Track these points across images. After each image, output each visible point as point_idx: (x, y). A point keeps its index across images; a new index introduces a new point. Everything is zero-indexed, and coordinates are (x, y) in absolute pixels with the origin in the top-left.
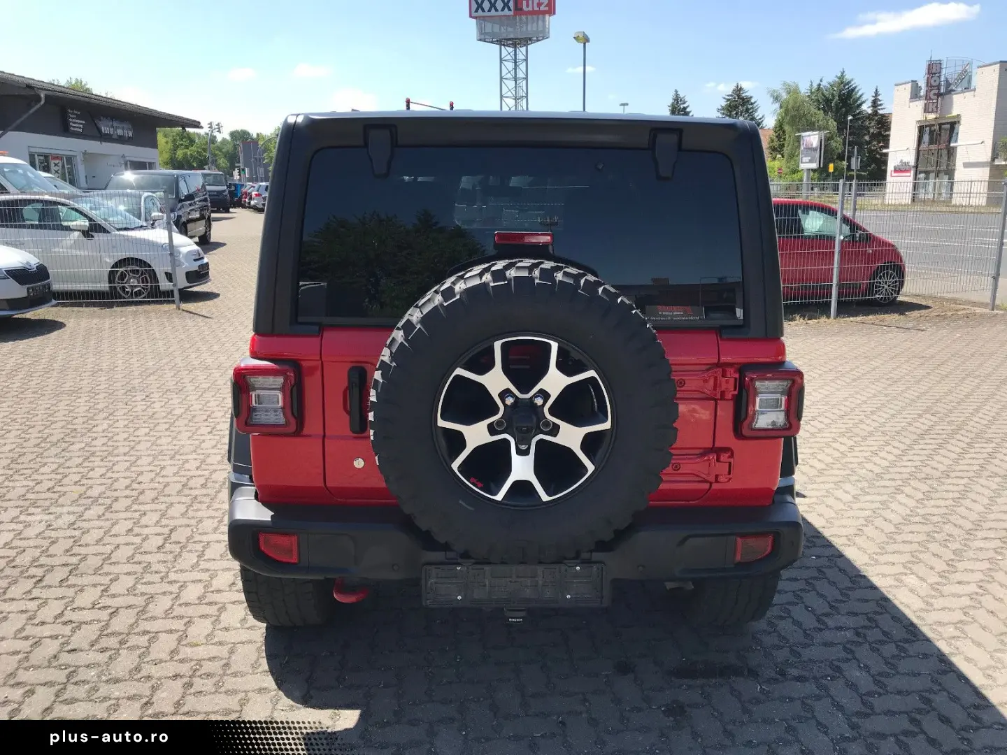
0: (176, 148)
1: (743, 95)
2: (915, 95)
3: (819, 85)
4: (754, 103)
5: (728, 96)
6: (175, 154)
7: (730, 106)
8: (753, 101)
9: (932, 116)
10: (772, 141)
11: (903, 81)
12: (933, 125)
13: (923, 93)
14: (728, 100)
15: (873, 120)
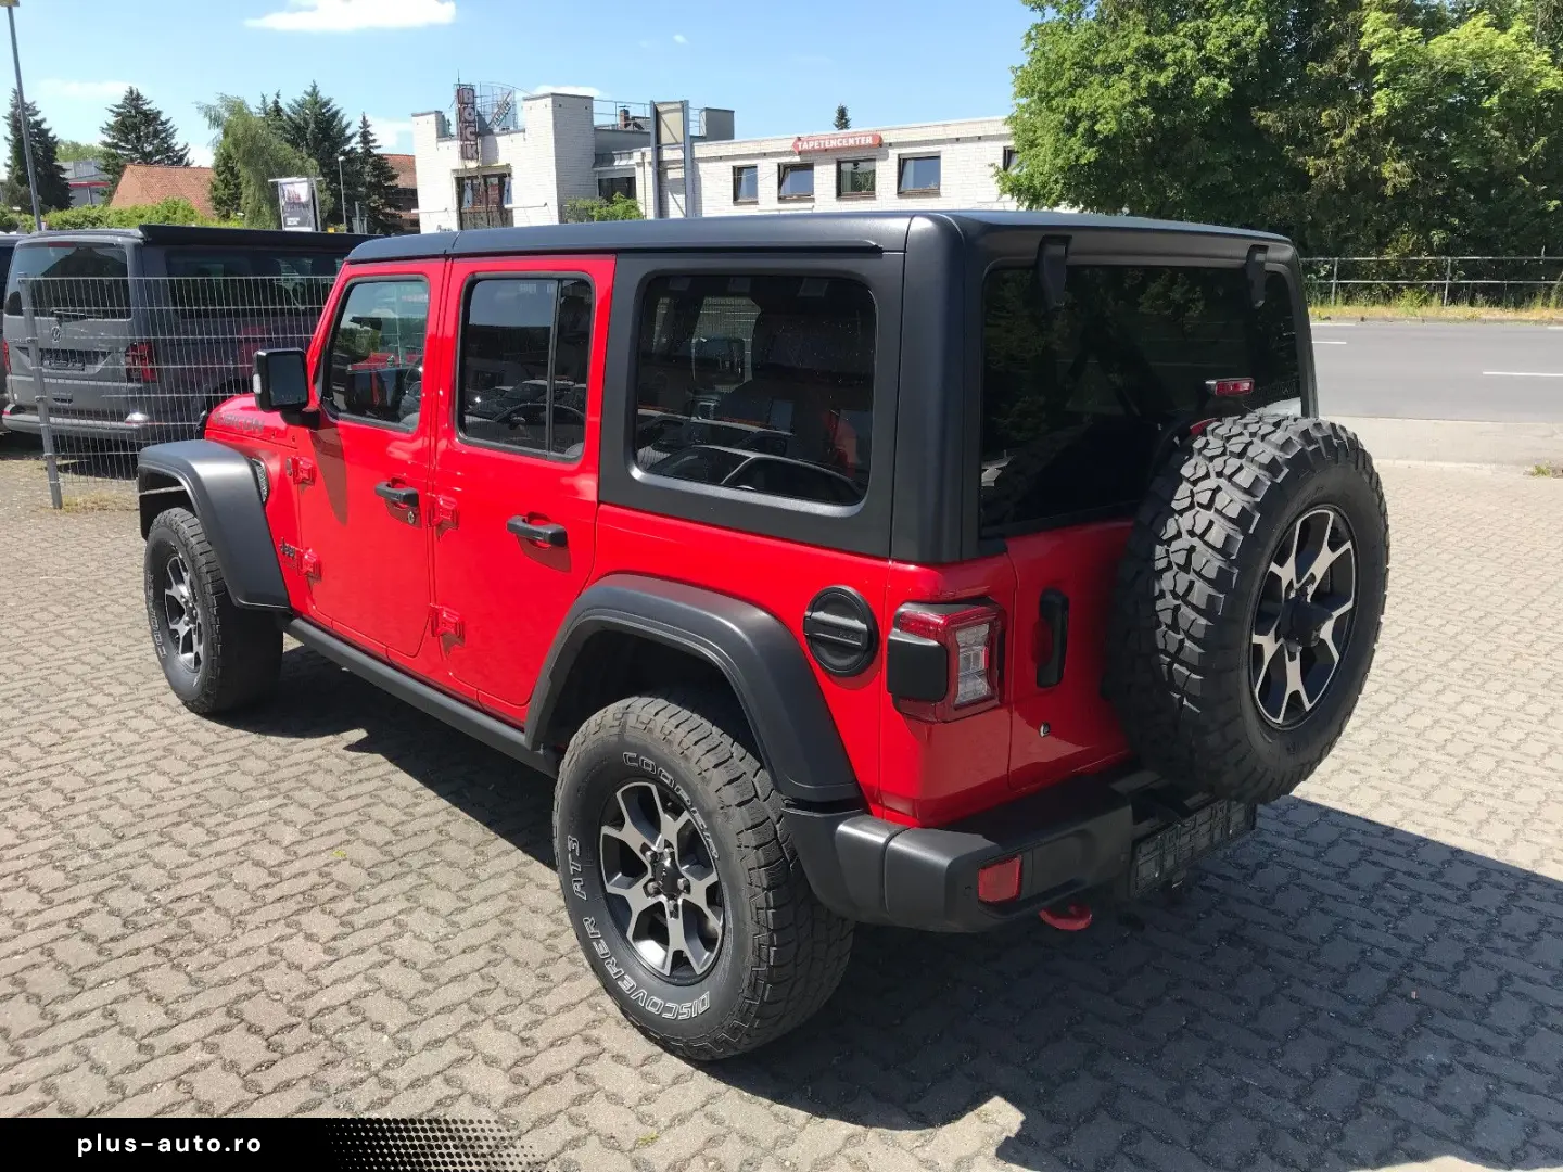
1: (145, 107)
2: (443, 132)
3: (276, 103)
4: (166, 123)
5: (117, 107)
7: (123, 123)
8: (163, 118)
9: (472, 165)
10: (216, 188)
11: (424, 111)
12: (476, 177)
13: (453, 129)
14: (119, 114)
15: (367, 163)
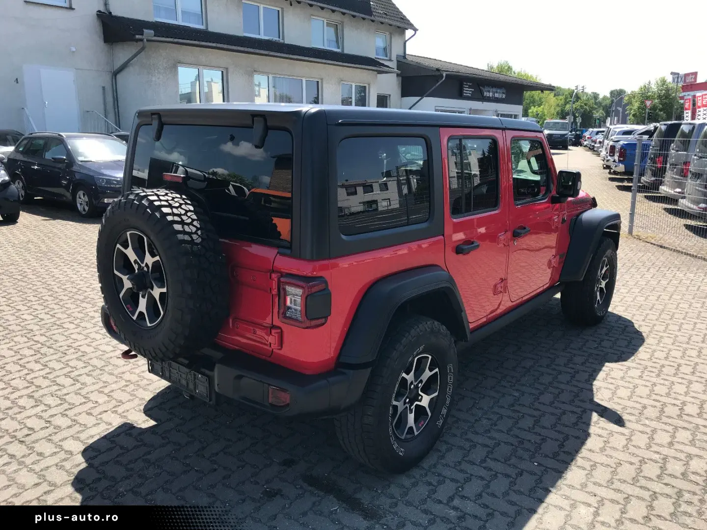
0: (566, 103)
6: (565, 107)
